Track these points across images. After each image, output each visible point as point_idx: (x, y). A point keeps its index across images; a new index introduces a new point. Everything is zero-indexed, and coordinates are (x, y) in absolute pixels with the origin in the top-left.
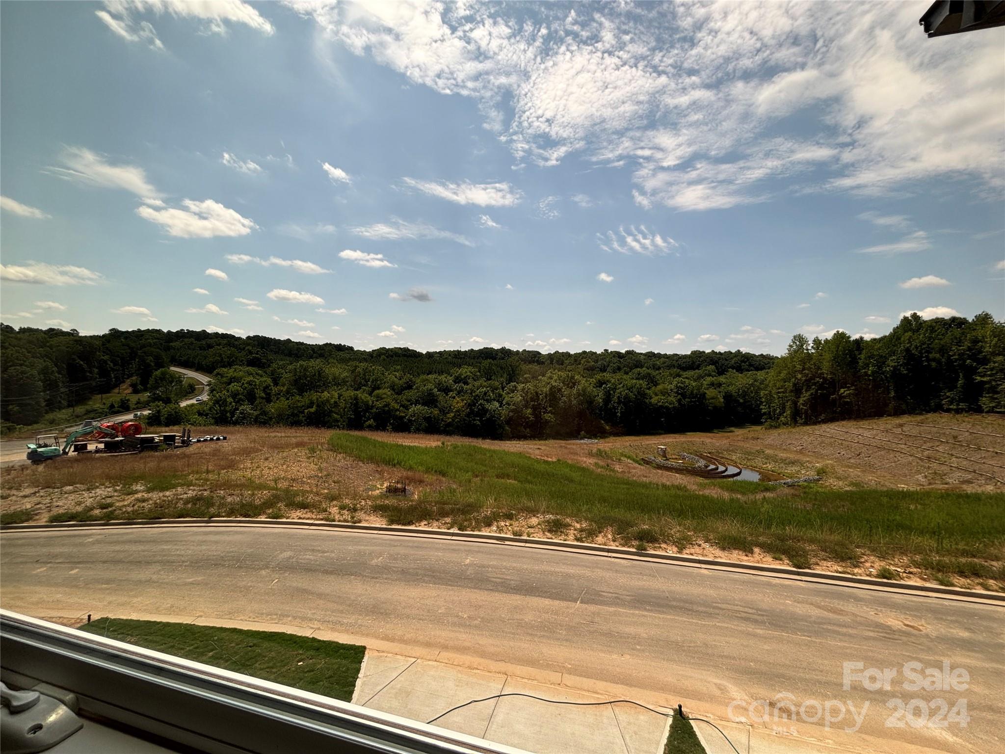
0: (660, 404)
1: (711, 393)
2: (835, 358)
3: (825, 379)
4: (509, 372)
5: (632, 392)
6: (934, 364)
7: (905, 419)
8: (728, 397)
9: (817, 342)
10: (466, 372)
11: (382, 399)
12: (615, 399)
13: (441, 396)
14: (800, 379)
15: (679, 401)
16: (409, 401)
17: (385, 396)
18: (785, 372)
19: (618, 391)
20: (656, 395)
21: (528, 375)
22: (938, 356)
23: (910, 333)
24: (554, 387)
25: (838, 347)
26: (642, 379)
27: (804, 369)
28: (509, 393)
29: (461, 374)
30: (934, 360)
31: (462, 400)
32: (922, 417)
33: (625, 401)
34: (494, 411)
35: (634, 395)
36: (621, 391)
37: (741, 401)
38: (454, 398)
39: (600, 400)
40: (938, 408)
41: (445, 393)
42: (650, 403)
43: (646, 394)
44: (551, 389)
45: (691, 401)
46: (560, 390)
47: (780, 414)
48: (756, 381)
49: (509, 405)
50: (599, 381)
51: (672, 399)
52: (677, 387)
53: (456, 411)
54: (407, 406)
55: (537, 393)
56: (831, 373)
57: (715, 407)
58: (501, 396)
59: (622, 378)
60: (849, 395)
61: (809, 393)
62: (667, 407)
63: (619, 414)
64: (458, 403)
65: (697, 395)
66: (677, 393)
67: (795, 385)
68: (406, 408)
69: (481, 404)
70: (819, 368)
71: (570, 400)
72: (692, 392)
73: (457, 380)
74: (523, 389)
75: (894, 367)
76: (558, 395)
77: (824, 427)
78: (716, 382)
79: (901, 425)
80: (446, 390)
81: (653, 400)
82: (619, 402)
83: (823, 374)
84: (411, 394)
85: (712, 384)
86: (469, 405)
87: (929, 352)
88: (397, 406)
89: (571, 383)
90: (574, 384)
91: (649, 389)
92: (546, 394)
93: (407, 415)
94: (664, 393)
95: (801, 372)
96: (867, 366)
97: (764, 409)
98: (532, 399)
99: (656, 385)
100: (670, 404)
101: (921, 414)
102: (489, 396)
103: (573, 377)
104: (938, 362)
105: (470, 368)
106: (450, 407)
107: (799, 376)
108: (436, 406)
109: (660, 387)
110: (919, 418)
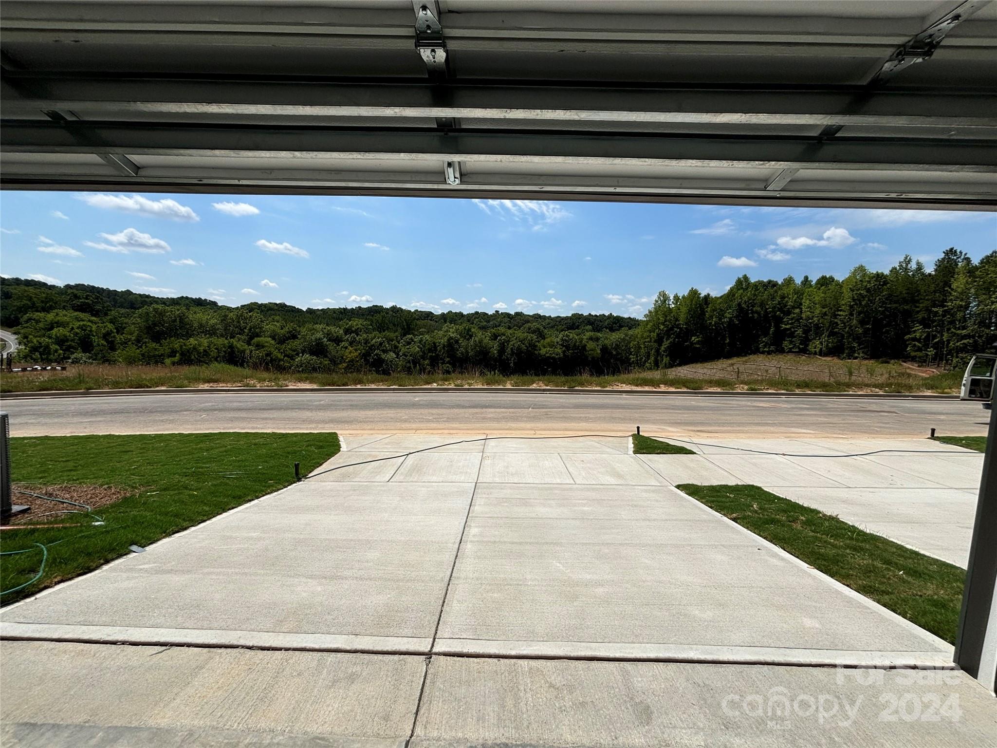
0: (548, 355)
1: (590, 345)
2: (689, 311)
3: (681, 329)
4: (404, 326)
5: (523, 344)
6: (756, 315)
7: (735, 360)
8: (604, 349)
9: (676, 298)
10: (357, 325)
11: (263, 347)
12: (509, 350)
13: (331, 346)
14: (663, 330)
15: (564, 352)
16: (294, 351)
17: (267, 344)
18: (651, 324)
19: (512, 343)
20: (544, 347)
21: (423, 330)
22: (759, 309)
23: (741, 291)
24: (451, 338)
25: (692, 301)
26: (532, 333)
27: (665, 321)
28: (405, 346)
29: (351, 326)
30: (757, 312)
31: (356, 350)
32: (747, 358)
33: (518, 352)
34: (391, 361)
35: (526, 346)
36: (514, 343)
37: (614, 353)
38: (346, 348)
39: (495, 351)
40: (756, 351)
41: (335, 343)
42: (539, 354)
43: (537, 346)
44: (449, 340)
45: (574, 353)
46: (457, 342)
47: (645, 361)
48: (626, 335)
49: (406, 356)
50: (494, 334)
51: (559, 350)
52: (562, 340)
53: (349, 362)
54: (293, 356)
55: (434, 343)
56: (686, 324)
57: (593, 358)
58: (396, 347)
59: (514, 333)
60: (698, 342)
61: (669, 341)
62: (553, 358)
63: (512, 365)
64: (350, 353)
65: (579, 346)
66: (562, 345)
67: (658, 335)
68: (292, 358)
69: (376, 354)
70: (677, 320)
71: (467, 352)
72: (575, 344)
73: (348, 331)
74: (420, 341)
75: (730, 318)
76: (456, 346)
77: (679, 368)
78: (594, 337)
79: (732, 365)
80: (337, 340)
81: (541, 352)
82: (513, 353)
83: (680, 324)
84: (296, 344)
85: (591, 339)
86: (364, 354)
87: (753, 306)
88: (279, 355)
89: (468, 335)
90: (471, 336)
91: (538, 342)
92: (444, 346)
93: (292, 366)
94: (551, 345)
95: (663, 324)
96: (711, 317)
97: (633, 358)
98: (430, 350)
99: (544, 338)
100: (557, 355)
101: (745, 356)
102: (385, 346)
103: (469, 330)
104: (758, 313)
105: (361, 321)
106: (342, 357)
107: (662, 327)
108: (326, 356)
109: (548, 340)
110: (744, 359)
